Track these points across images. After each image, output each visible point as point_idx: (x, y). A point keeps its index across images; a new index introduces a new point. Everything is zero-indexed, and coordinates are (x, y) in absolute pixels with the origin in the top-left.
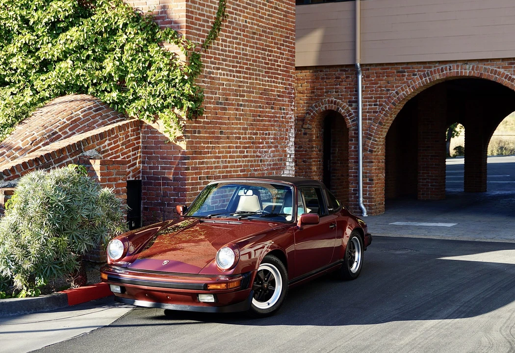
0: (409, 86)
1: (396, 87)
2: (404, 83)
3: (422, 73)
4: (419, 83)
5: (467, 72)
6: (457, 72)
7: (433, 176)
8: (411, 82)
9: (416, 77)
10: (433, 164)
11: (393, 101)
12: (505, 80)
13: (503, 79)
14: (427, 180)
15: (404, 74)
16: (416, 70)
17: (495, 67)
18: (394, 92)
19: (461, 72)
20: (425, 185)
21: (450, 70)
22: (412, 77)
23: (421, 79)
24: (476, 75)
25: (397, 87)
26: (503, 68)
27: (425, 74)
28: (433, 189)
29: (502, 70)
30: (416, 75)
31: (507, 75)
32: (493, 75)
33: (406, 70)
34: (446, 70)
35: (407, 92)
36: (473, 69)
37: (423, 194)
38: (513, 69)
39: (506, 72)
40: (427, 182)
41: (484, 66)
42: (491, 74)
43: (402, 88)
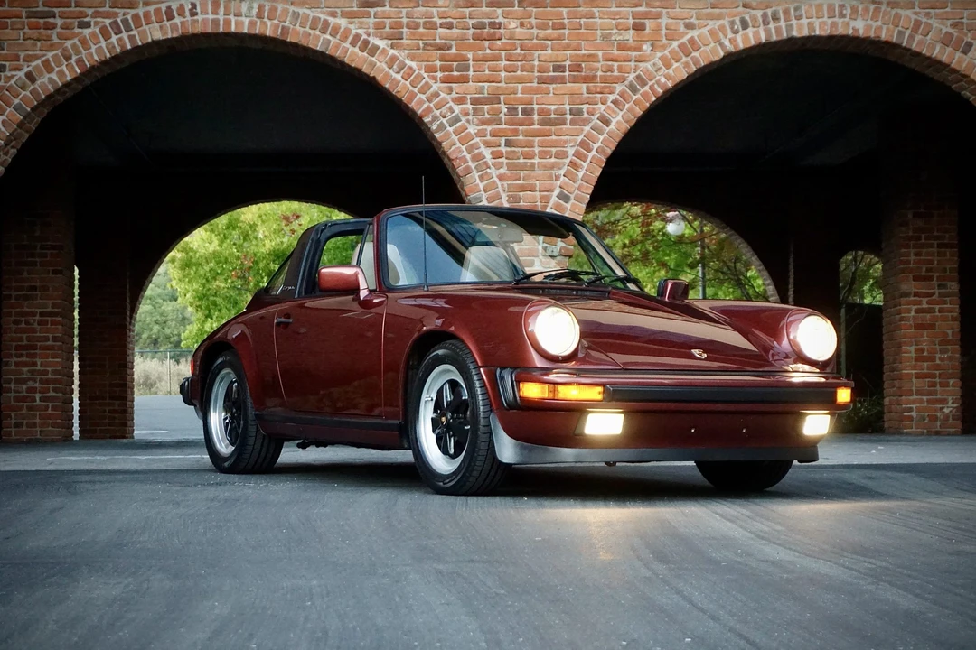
0: (68, 58)
1: (24, 60)
2: (52, 47)
3: (108, 22)
4: (99, 50)
5: (242, 23)
6: (216, 22)
7: (46, 373)
8: (74, 46)
9: (87, 32)
10: (47, 339)
11: (17, 101)
12: (351, 48)
13: (347, 45)
14: (30, 384)
15: (51, 20)
16: (90, 11)
17: (324, 13)
18: (21, 74)
19: (227, 23)
20: (24, 399)
21: (193, 14)
22: (77, 30)
23: (107, 37)
24: (269, 33)
25: (28, 59)
26: (344, 15)
27: (116, 22)
28: (47, 407)
29: (343, 22)
30: (88, 25)
31: (357, 37)
32: (317, 33)
33: (56, 10)
34: (181, 13)
35: (61, 73)
36: (260, 16)
37: (17, 425)
38: (372, 20)
39: (352, 27)
40: (32, 390)
41: (292, 8)
42: (311, 32)
43: (46, 64)
